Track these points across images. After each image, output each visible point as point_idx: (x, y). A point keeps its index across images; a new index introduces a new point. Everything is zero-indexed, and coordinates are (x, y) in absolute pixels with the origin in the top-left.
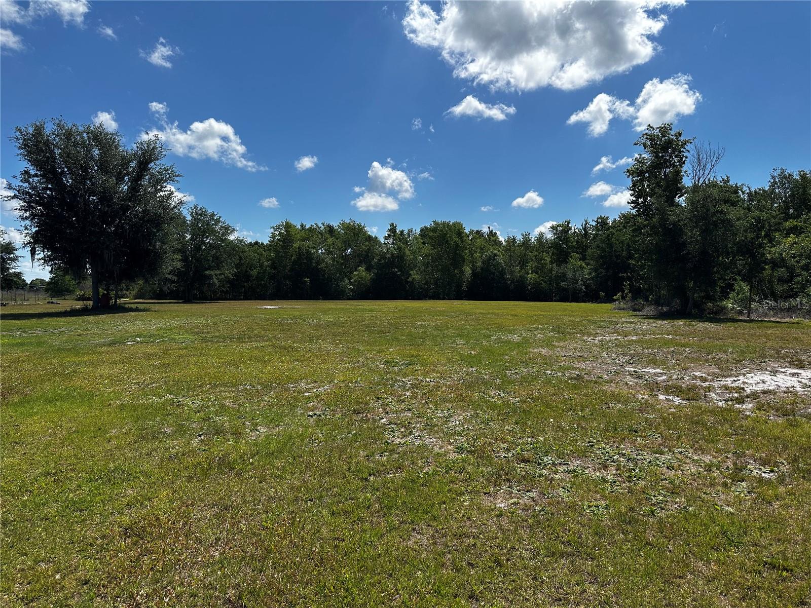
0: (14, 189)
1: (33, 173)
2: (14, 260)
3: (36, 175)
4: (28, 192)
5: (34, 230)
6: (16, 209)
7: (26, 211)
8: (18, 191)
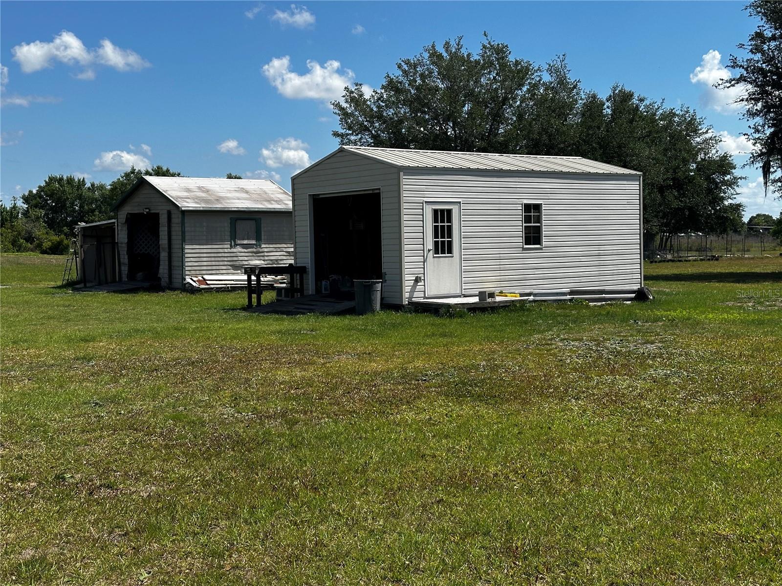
0: (741, 66)
1: (770, 35)
2: (733, 183)
3: (774, 38)
4: (761, 69)
5: (769, 131)
6: (742, 100)
7: (757, 100)
8: (746, 69)
